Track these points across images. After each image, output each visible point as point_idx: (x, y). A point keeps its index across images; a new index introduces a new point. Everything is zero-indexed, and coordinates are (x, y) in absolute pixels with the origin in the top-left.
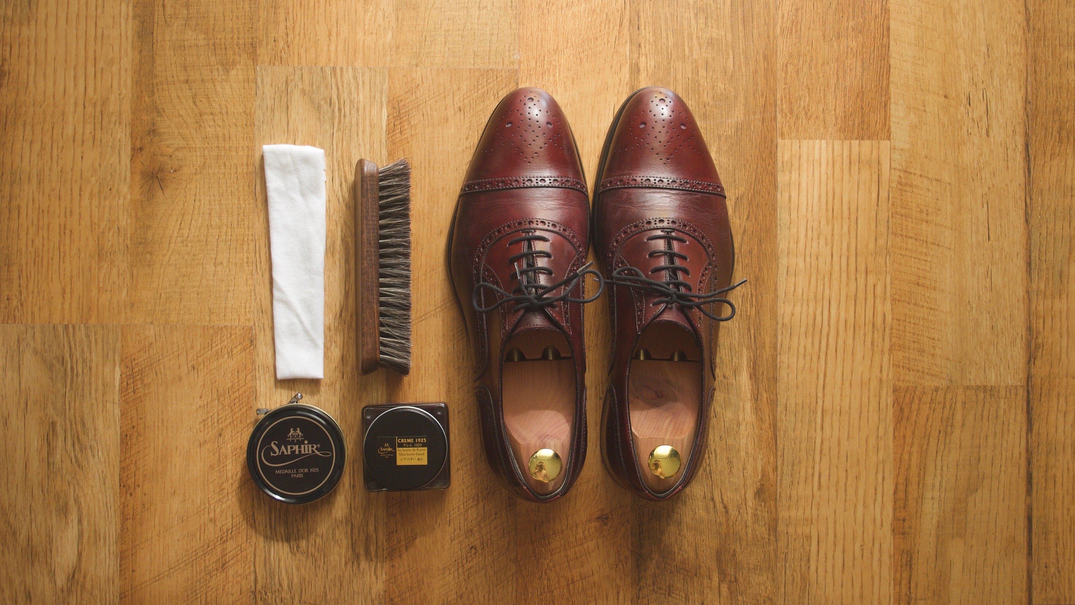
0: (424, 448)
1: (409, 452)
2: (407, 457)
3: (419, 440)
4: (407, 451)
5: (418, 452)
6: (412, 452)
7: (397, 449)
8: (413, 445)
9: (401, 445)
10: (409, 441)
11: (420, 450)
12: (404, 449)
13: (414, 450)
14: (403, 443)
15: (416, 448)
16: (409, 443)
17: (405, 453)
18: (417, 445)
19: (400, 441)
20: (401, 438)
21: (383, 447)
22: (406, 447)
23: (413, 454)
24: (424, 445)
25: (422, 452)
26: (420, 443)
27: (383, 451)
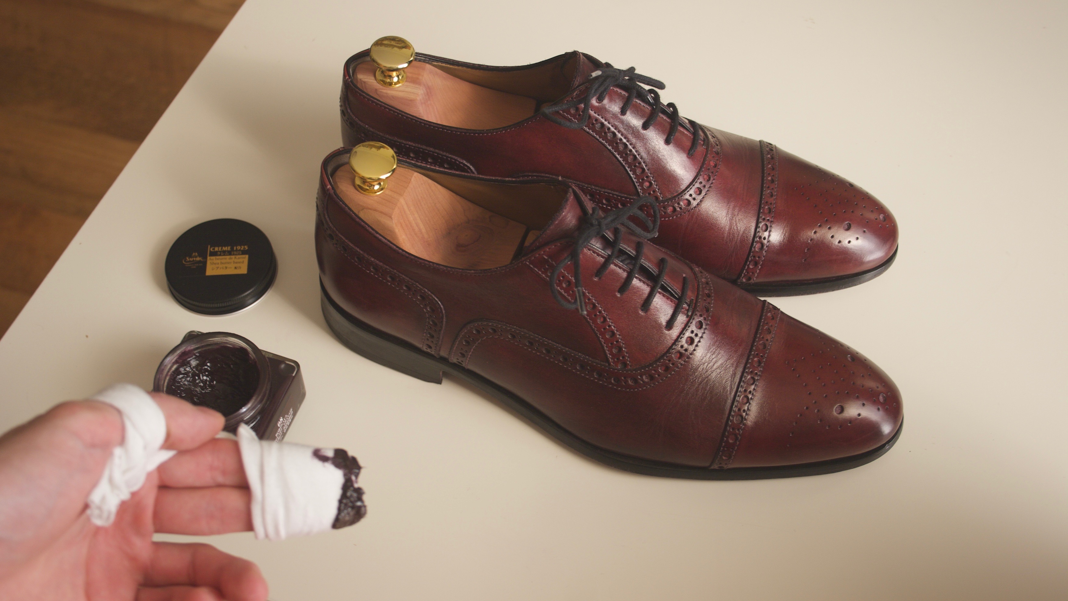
0: (244, 256)
1: (223, 261)
2: (220, 266)
3: (239, 248)
4: (222, 259)
5: (236, 260)
6: (228, 261)
7: (208, 258)
8: (230, 253)
9: (214, 254)
10: (225, 249)
11: (239, 258)
12: (217, 257)
13: (230, 259)
14: (217, 252)
15: (233, 257)
16: (224, 252)
17: (219, 261)
18: (235, 253)
19: (214, 249)
20: (215, 246)
21: (190, 257)
22: (220, 255)
23: (229, 263)
24: (244, 253)
25: (241, 260)
26: (240, 250)
27: (190, 261)
